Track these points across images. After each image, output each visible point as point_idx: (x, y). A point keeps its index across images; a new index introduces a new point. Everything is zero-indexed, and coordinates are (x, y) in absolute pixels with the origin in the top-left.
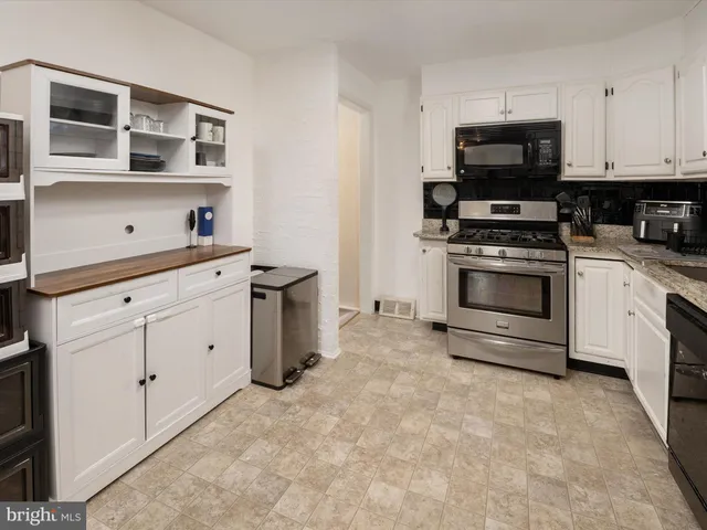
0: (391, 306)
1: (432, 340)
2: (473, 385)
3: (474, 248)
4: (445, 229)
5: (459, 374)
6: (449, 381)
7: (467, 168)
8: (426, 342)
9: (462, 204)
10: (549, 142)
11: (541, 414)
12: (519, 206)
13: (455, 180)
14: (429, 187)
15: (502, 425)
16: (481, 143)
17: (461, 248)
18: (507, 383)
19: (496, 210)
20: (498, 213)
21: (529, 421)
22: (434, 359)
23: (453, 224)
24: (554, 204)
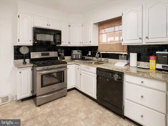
1: (25, 105)
2: (51, 110)
4: (25, 63)
5: (45, 110)
6: (45, 114)
8: (24, 107)
9: (32, 53)
10: (59, 36)
11: (71, 106)
12: (49, 53)
13: (32, 45)
15: (68, 115)
18: (58, 104)
19: (42, 55)
20: (44, 55)
21: (71, 110)
22: (33, 110)
23: (27, 61)
24: (57, 52)
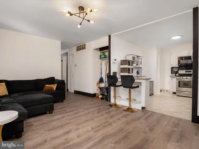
0: (164, 91)
3: (181, 77)
7: (180, 64)
9: (179, 71)
12: (191, 71)
13: (178, 66)
14: (172, 68)
16: (184, 60)
17: (179, 78)
19: (186, 72)
23: (177, 75)
